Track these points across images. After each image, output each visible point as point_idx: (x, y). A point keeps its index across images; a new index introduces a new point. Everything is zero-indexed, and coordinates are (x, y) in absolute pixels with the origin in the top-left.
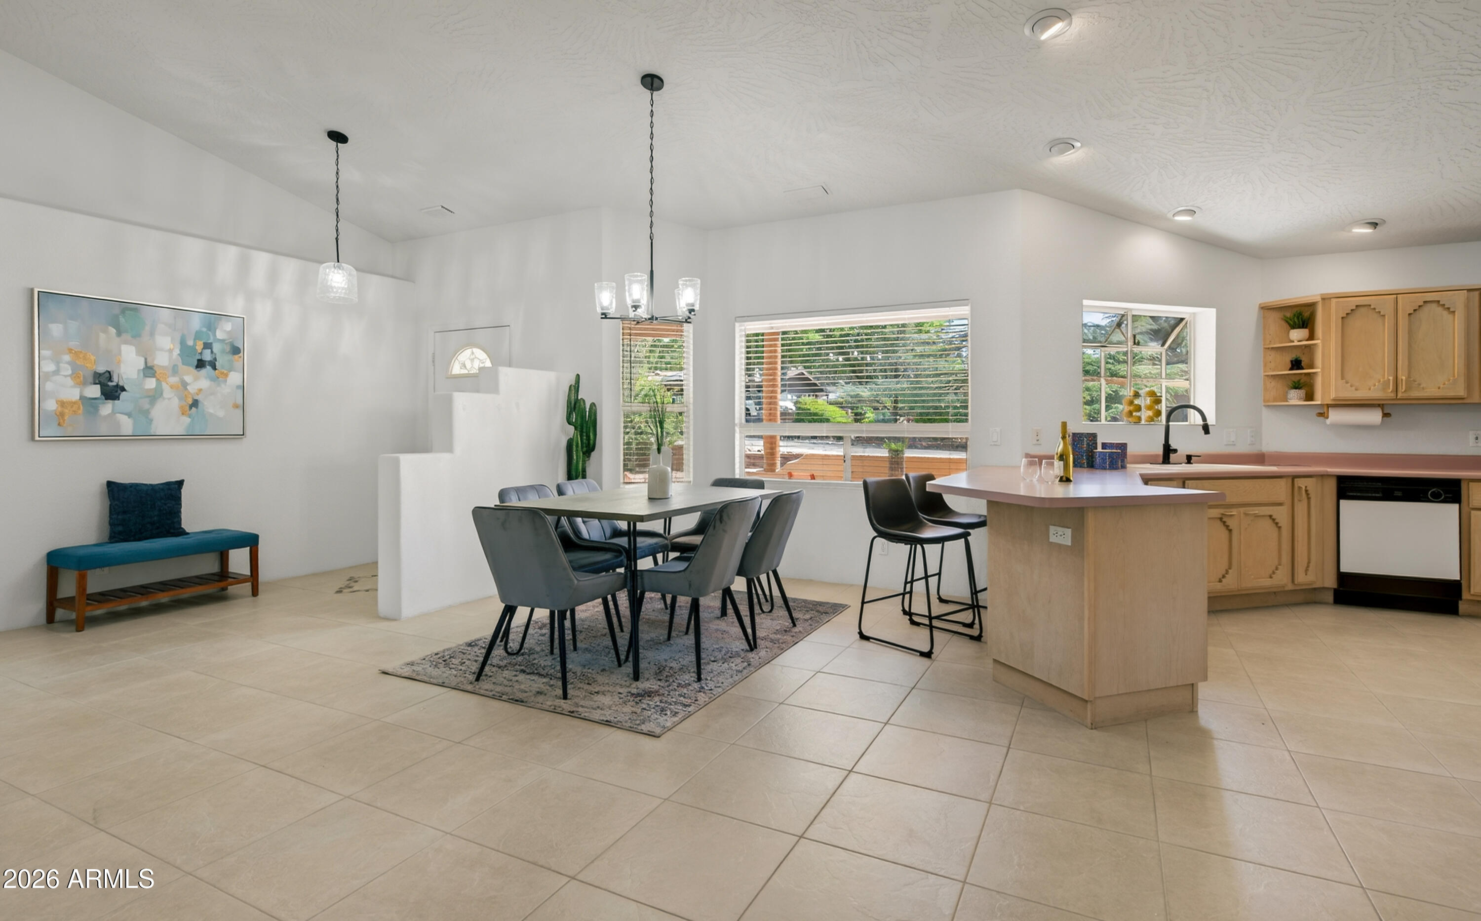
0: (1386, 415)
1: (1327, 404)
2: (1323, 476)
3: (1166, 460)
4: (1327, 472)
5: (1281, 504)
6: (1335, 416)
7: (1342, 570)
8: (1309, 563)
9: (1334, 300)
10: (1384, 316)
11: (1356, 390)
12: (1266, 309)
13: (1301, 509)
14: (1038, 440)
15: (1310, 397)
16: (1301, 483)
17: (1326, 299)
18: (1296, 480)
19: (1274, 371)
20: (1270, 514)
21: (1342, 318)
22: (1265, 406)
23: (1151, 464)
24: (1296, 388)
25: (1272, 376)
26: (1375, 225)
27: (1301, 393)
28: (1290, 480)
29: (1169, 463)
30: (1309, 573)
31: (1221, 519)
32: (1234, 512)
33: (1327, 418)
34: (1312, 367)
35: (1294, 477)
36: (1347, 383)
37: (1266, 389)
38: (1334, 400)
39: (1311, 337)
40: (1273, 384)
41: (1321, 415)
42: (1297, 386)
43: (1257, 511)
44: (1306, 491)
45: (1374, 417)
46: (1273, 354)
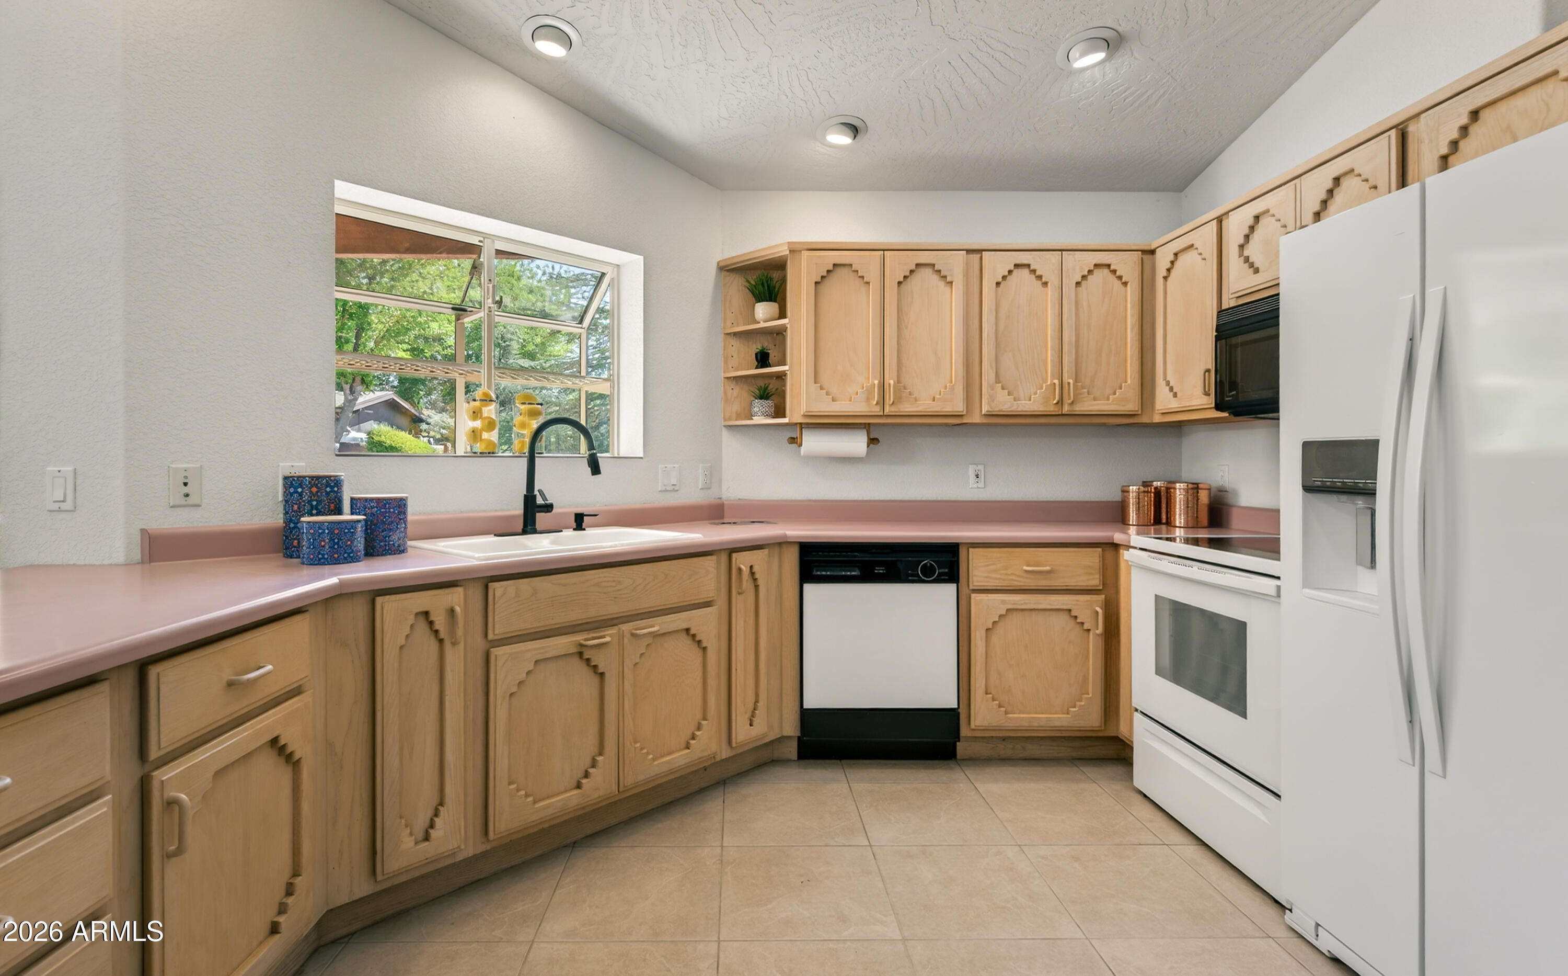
0: (872, 441)
1: (801, 424)
2: (780, 544)
3: (529, 526)
4: (786, 536)
5: (708, 604)
6: (813, 442)
7: (807, 705)
8: (757, 702)
9: (805, 254)
10: (868, 283)
11: (834, 400)
12: (728, 269)
13: (742, 605)
14: (187, 495)
15: (780, 412)
16: (743, 561)
17: (795, 250)
18: (734, 555)
19: (737, 370)
20: (685, 626)
21: (816, 283)
22: (724, 426)
23: (495, 535)
24: (761, 398)
25: (734, 377)
26: (855, 130)
27: (768, 405)
28: (724, 558)
29: (535, 531)
30: (756, 721)
31: (580, 654)
32: (609, 635)
33: (801, 445)
34: (783, 363)
35: (732, 550)
36: (822, 388)
37: (726, 400)
38: (805, 416)
39: (782, 314)
40: (735, 390)
41: (793, 440)
42: (764, 395)
43: (656, 625)
44: (752, 573)
45: (856, 444)
46: (735, 342)
